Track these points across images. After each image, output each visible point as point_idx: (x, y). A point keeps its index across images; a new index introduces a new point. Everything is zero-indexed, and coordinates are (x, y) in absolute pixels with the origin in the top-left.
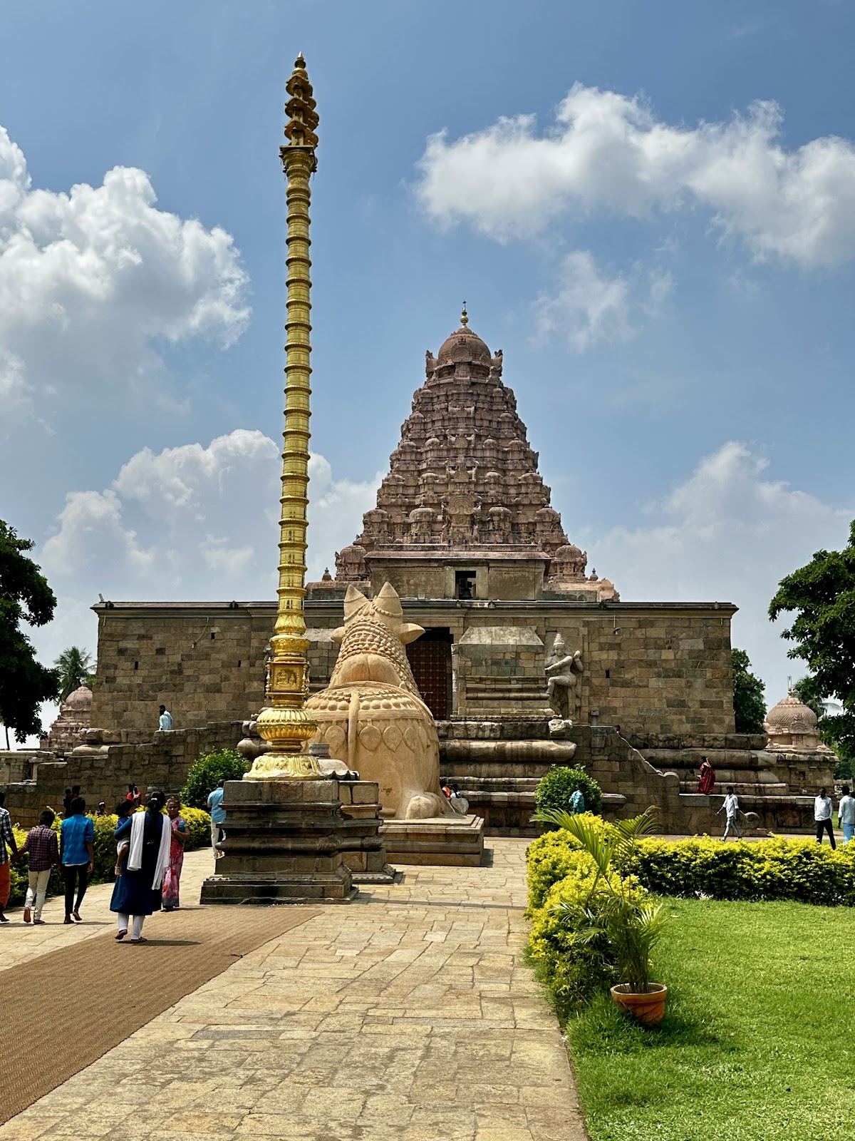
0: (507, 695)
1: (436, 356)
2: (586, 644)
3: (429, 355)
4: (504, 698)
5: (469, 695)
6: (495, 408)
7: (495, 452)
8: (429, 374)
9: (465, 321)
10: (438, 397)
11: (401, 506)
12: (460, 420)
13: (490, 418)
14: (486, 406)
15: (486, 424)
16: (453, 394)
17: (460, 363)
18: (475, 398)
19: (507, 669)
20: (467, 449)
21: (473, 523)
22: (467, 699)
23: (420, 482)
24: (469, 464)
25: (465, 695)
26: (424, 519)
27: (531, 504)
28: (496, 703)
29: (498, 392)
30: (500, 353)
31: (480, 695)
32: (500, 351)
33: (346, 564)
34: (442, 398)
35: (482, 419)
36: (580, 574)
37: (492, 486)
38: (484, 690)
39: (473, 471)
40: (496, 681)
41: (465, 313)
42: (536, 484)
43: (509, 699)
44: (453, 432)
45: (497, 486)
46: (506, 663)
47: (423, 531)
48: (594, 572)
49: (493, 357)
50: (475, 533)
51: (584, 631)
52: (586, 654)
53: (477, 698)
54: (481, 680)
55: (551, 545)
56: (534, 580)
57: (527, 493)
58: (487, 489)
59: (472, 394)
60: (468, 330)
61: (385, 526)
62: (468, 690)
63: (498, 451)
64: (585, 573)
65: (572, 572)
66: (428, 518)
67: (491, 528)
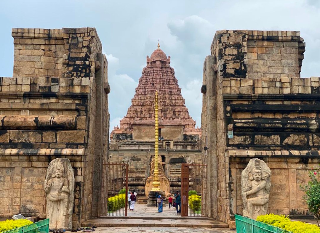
0: (179, 172)
1: (150, 57)
2: (195, 160)
3: (148, 57)
4: (178, 173)
5: (171, 172)
6: (168, 75)
7: (168, 89)
8: (148, 63)
9: (159, 46)
10: (151, 71)
11: (140, 105)
12: (158, 79)
13: (167, 78)
14: (166, 74)
15: (165, 80)
16: (155, 71)
17: (157, 61)
18: (162, 72)
19: (179, 167)
20: (160, 88)
21: (162, 112)
22: (171, 173)
23: (146, 98)
24: (160, 93)
25: (170, 173)
26: (147, 110)
27: (179, 106)
28: (176, 174)
29: (169, 70)
30: (170, 57)
31: (174, 172)
32: (170, 56)
33: (123, 124)
34: (152, 72)
35: (164, 79)
36: (194, 127)
37: (167, 100)
38: (174, 171)
39: (162, 95)
40: (176, 169)
41: (159, 44)
42: (181, 99)
43: (179, 173)
44: (156, 83)
45: (169, 100)
46: (179, 166)
47: (147, 114)
48: (198, 127)
49: (168, 58)
50: (163, 115)
51: (195, 156)
52: (195, 162)
53: (173, 173)
54: (173, 169)
55: (185, 118)
56: (181, 131)
57: (178, 102)
58: (166, 100)
59: (161, 71)
60: (160, 49)
61: (135, 112)
62: (171, 171)
63: (169, 89)
64: (195, 127)
65: (191, 127)
66: (148, 110)
67: (167, 113)
